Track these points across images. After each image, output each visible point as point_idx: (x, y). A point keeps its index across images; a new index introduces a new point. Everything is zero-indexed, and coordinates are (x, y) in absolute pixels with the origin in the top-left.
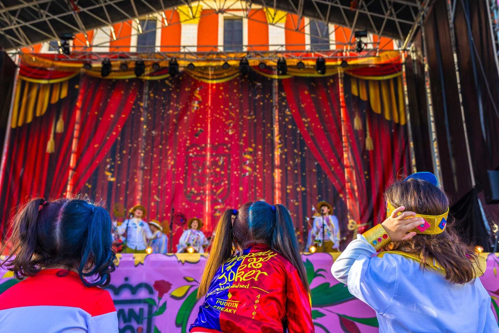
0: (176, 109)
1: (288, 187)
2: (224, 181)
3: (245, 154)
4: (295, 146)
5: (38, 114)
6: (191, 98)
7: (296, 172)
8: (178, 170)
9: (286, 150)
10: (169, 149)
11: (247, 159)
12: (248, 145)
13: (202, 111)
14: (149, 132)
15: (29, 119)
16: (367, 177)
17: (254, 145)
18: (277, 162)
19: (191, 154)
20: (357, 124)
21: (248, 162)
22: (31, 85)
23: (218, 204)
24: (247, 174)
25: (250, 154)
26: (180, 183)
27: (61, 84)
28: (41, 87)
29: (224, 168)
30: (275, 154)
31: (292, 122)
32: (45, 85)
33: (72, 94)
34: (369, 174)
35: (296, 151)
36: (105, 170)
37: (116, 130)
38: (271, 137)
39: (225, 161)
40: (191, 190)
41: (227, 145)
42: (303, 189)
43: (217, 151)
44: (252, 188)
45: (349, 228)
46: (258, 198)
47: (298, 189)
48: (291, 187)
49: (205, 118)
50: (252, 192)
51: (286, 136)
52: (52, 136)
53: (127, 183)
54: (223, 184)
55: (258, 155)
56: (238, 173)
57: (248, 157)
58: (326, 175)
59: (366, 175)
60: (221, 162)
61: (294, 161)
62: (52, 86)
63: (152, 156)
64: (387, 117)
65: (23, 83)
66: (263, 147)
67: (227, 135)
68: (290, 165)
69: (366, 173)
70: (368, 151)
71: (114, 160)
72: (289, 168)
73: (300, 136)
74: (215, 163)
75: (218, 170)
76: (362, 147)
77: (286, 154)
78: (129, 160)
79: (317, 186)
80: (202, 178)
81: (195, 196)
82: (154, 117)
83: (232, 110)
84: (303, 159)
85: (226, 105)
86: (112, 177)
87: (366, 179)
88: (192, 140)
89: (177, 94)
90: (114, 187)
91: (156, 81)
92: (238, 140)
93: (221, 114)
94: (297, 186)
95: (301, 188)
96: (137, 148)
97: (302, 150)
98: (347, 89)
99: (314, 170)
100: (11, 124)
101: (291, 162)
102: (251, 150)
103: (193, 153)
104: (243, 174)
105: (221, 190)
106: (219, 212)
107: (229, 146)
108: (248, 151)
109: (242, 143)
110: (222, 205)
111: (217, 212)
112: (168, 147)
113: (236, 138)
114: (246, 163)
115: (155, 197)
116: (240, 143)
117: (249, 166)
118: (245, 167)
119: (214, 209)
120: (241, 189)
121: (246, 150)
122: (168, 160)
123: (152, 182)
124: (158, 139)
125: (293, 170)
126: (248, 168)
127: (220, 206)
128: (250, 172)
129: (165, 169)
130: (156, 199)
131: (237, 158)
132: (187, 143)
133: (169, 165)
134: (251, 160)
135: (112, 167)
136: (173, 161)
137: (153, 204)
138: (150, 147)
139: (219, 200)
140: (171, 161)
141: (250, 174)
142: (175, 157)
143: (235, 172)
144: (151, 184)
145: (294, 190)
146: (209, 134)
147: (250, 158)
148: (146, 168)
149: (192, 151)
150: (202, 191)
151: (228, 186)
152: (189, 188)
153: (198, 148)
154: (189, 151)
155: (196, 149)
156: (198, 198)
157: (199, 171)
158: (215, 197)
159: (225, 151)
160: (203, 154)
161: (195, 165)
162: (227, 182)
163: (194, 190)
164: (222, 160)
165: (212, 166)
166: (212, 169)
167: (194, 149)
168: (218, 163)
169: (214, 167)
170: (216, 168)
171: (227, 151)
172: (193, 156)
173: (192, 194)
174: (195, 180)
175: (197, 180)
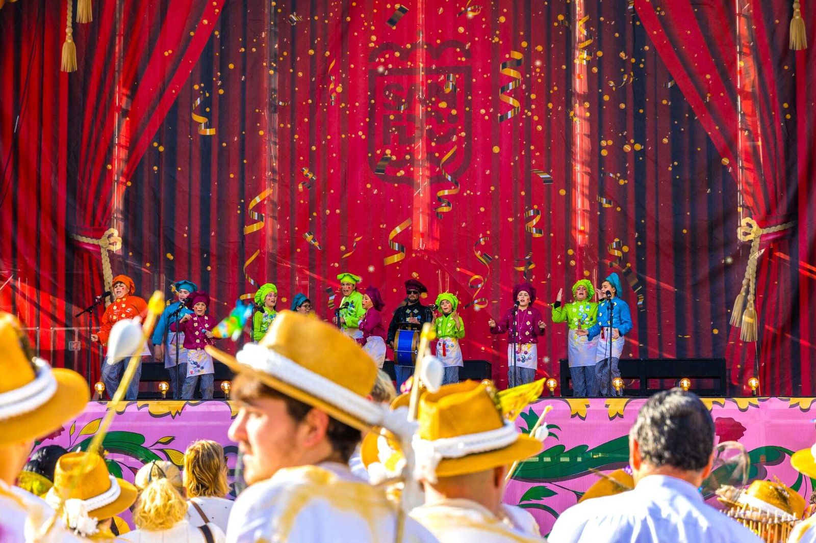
1: (604, 143)
3: (504, 67)
4: (621, 45)
7: (623, 106)
8: (352, 104)
9: (600, 54)
10: (330, 59)
11: (511, 79)
12: (510, 44)
16: (788, 116)
17: (524, 44)
18: (580, 85)
19: (381, 69)
21: (511, 86)
24: (510, 114)
25: (517, 65)
26: (357, 137)
29: (456, 100)
30: (574, 64)
34: (793, 109)
35: (622, 54)
36: (191, 111)
37: (210, 15)
38: (567, 24)
39: (458, 83)
40: (383, 153)
41: (462, 47)
42: (638, 147)
44: (522, 147)
45: (741, 237)
46: (535, 171)
47: (627, 148)
48: (610, 142)
50: (521, 157)
51: (602, 19)
52: (69, 31)
53: (243, 139)
54: (454, 138)
55: (535, 67)
56: (487, 113)
57: (512, 73)
58: (691, 112)
59: (786, 111)
60: (449, 89)
61: (618, 82)
63: (295, 74)
66: (547, 49)
67: (464, 21)
68: (609, 91)
69: (786, 105)
70: (794, 51)
71: (210, 86)
72: (606, 98)
73: (634, 20)
74: (435, 90)
75: (443, 105)
76: (780, 42)
77: (599, 63)
78: (244, 83)
79: (672, 139)
80: (407, 124)
81: (393, 168)
84: (639, 74)
86: (208, 126)
87: (786, 121)
88: (381, 32)
90: (215, 150)
92: (489, 32)
94: (625, 141)
95: (632, 145)
96: (259, 58)
97: (637, 53)
99: (665, 102)
101: (612, 84)
102: (517, 55)
103: (385, 65)
104: (499, 115)
105: (450, 154)
106: (448, 205)
107: (468, 46)
108: (510, 59)
109: (497, 39)
110: (453, 187)
111: (443, 205)
112: (328, 53)
113: (484, 26)
114: (508, 89)
115: (306, 171)
116: (493, 39)
117: (513, 95)
118: (504, 98)
119: (437, 199)
120: (496, 149)
121: (507, 56)
122: (330, 82)
123: (296, 136)
124: (306, 32)
125: (615, 101)
126: (511, 101)
127: (450, 190)
128: (516, 109)
129: (324, 104)
130: (307, 175)
131: (485, 76)
132: (371, 42)
133: (333, 96)
134: (517, 81)
135: (206, 102)
136: (340, 85)
137: (301, 187)
138: (288, 53)
139: (447, 177)
140: (336, 86)
141: (516, 114)
142: (344, 76)
143: (483, 111)
144: (295, 140)
145: (617, 149)
146: (421, 17)
147: (515, 77)
148: (281, 103)
149: (382, 60)
150: (408, 157)
151: (465, 145)
152: (378, 150)
153: (397, 54)
154: (377, 60)
155: (392, 55)
156: (399, 172)
157: (399, 109)
158: (438, 169)
159: (459, 59)
160: (409, 67)
161: (392, 95)
162: (463, 134)
163: (391, 154)
164: (452, 82)
165: (428, 97)
166: (430, 104)
167: (387, 56)
168: (443, 90)
169: (433, 99)
170: (438, 101)
171: (464, 59)
172: (386, 73)
173: (386, 163)
174: (392, 130)
175: (396, 131)
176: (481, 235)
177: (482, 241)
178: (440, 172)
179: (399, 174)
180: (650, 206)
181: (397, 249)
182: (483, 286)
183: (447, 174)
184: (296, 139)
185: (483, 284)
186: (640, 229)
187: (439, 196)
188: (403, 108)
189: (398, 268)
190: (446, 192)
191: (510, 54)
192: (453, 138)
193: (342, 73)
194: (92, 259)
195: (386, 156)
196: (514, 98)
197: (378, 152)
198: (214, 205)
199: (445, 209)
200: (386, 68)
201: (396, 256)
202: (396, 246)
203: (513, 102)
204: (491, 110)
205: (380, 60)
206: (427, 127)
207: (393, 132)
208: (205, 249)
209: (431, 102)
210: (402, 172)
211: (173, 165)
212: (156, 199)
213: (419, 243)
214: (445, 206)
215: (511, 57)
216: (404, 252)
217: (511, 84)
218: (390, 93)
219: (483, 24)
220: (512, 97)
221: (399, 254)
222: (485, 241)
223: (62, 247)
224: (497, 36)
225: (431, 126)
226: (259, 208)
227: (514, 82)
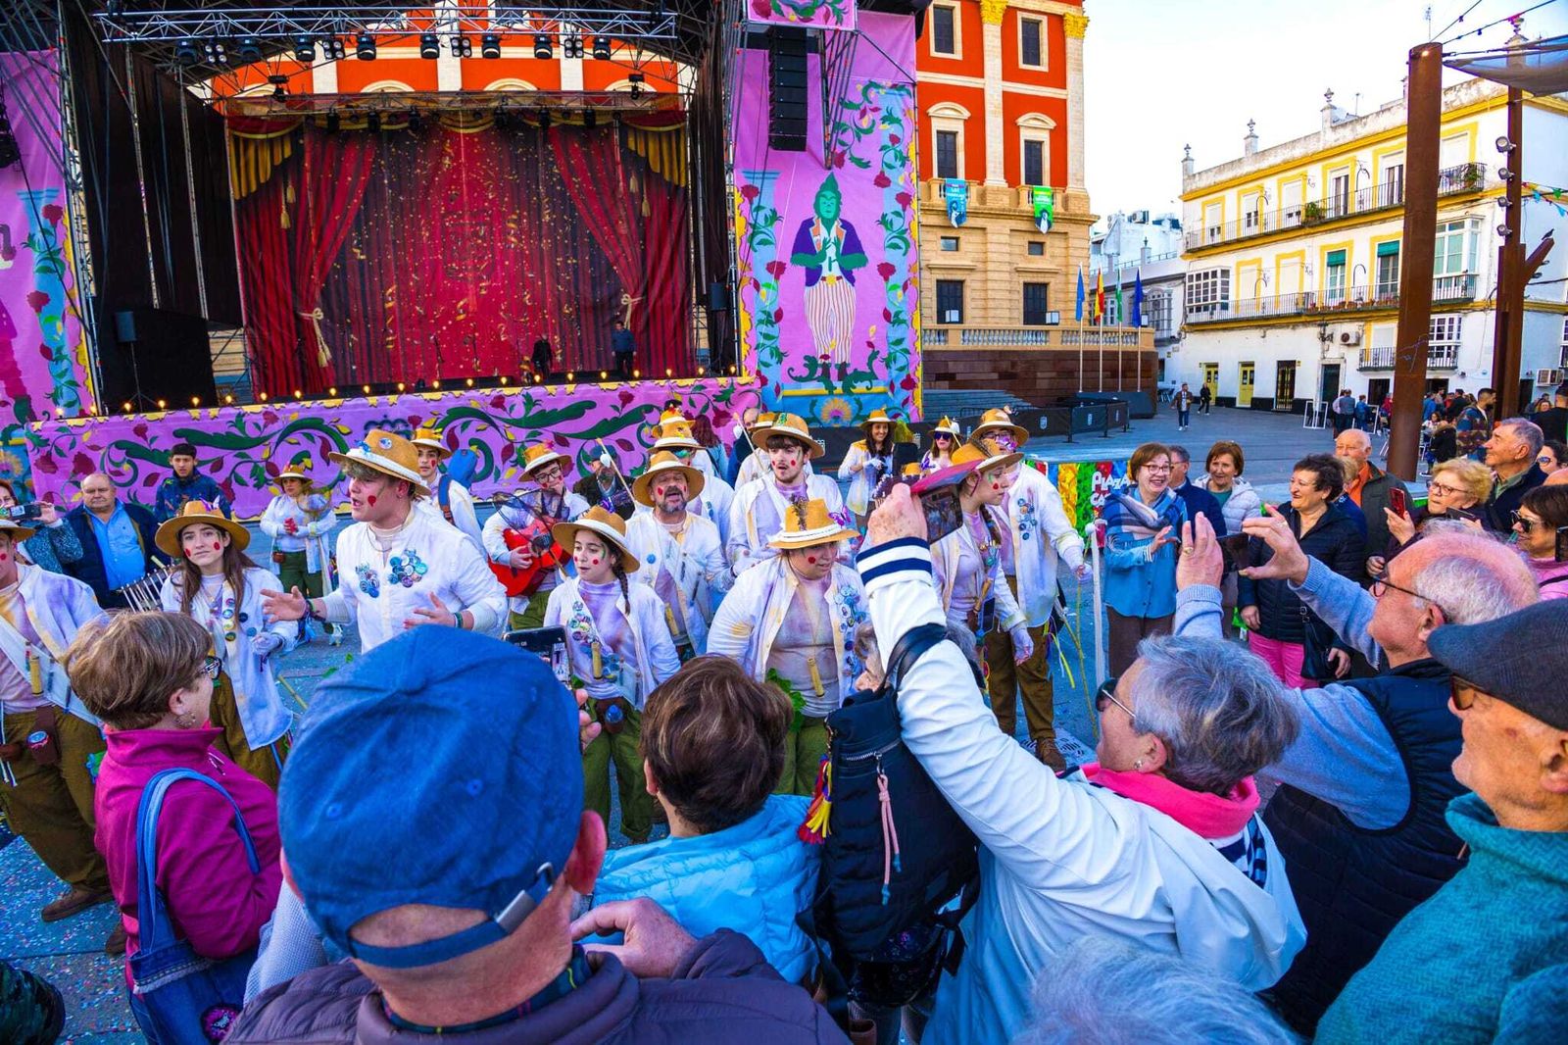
0: (423, 168)
1: (558, 259)
2: (487, 255)
3: (508, 222)
4: (564, 212)
5: (262, 181)
6: (442, 154)
7: (566, 241)
8: (435, 242)
9: (555, 216)
10: (421, 219)
11: (512, 229)
12: (511, 211)
13: (457, 170)
14: (395, 199)
15: (254, 188)
16: (642, 247)
17: (518, 212)
19: (447, 224)
20: (633, 185)
21: (512, 232)
22: (246, 141)
23: (483, 281)
24: (513, 246)
25: (514, 221)
26: (438, 258)
27: (282, 138)
28: (259, 144)
29: (486, 239)
30: (543, 222)
31: (561, 182)
32: (262, 140)
33: (297, 150)
34: (644, 243)
35: (565, 217)
36: (352, 246)
37: (357, 197)
38: (538, 202)
39: (486, 231)
40: (452, 266)
41: (487, 213)
42: (574, 261)
43: (478, 218)
44: (519, 261)
45: (623, 303)
47: (569, 262)
48: (561, 259)
49: (459, 178)
50: (520, 267)
51: (555, 199)
52: (284, 207)
53: (379, 261)
54: (486, 258)
55: (524, 223)
56: (502, 245)
58: (598, 245)
60: (482, 233)
61: (563, 228)
62: (271, 141)
63: (403, 227)
64: (667, 177)
65: (236, 140)
66: (529, 213)
67: (487, 199)
68: (559, 234)
69: (641, 242)
70: (644, 217)
71: (360, 234)
72: (559, 237)
73: (570, 200)
75: (480, 241)
76: (638, 213)
77: (554, 220)
78: (378, 232)
79: (590, 257)
80: (462, 251)
81: (456, 273)
82: (399, 177)
83: (491, 168)
84: (574, 227)
85: (484, 162)
86: (361, 254)
87: (642, 249)
88: (447, 206)
89: (424, 148)
90: (366, 267)
91: (396, 131)
92: (500, 205)
93: (478, 174)
94: (568, 258)
95: (572, 260)
96: (385, 219)
97: (572, 216)
98: (624, 143)
99: (586, 240)
100: (234, 194)
101: (561, 231)
102: (514, 217)
103: (450, 221)
104: (507, 246)
105: (484, 265)
106: (485, 290)
107: (490, 212)
109: (504, 209)
110: (487, 282)
111: (482, 290)
112: (420, 216)
113: (497, 203)
116: (502, 209)
118: (509, 238)
120: (507, 263)
121: (510, 217)
122: (422, 231)
123: (407, 258)
124: (408, 205)
125: (562, 240)
126: (513, 239)
127: (485, 283)
128: (516, 243)
129: (420, 242)
131: (499, 227)
132: (442, 210)
135: (359, 242)
136: (428, 232)
137: (412, 284)
138: (399, 216)
139: (483, 277)
140: (425, 232)
143: (499, 244)
145: (564, 262)
146: (466, 198)
147: (514, 227)
150: (463, 267)
151: (492, 261)
152: (449, 264)
153: (455, 216)
154: (445, 219)
155: (453, 217)
157: (458, 243)
159: (486, 218)
160: (461, 223)
162: (490, 255)
163: (455, 266)
164: (483, 230)
167: (450, 217)
168: (479, 234)
171: (488, 219)
172: (450, 226)
173: (453, 271)
176: (502, 305)
180: (581, 288)
183: (483, 275)
184: (407, 260)
186: (577, 300)
187: (480, 286)
188: (460, 243)
190: (483, 284)
193: (428, 226)
194: (309, 324)
198: (368, 293)
199: (483, 292)
200: (450, 223)
204: (504, 244)
205: (447, 219)
206: (473, 252)
207: (456, 255)
208: (366, 317)
210: (461, 275)
211: (345, 275)
212: (338, 291)
213: (471, 308)
215: (512, 218)
218: (453, 236)
220: (513, 237)
223: (292, 318)
224: (504, 207)
226: (391, 294)
227: (514, 230)
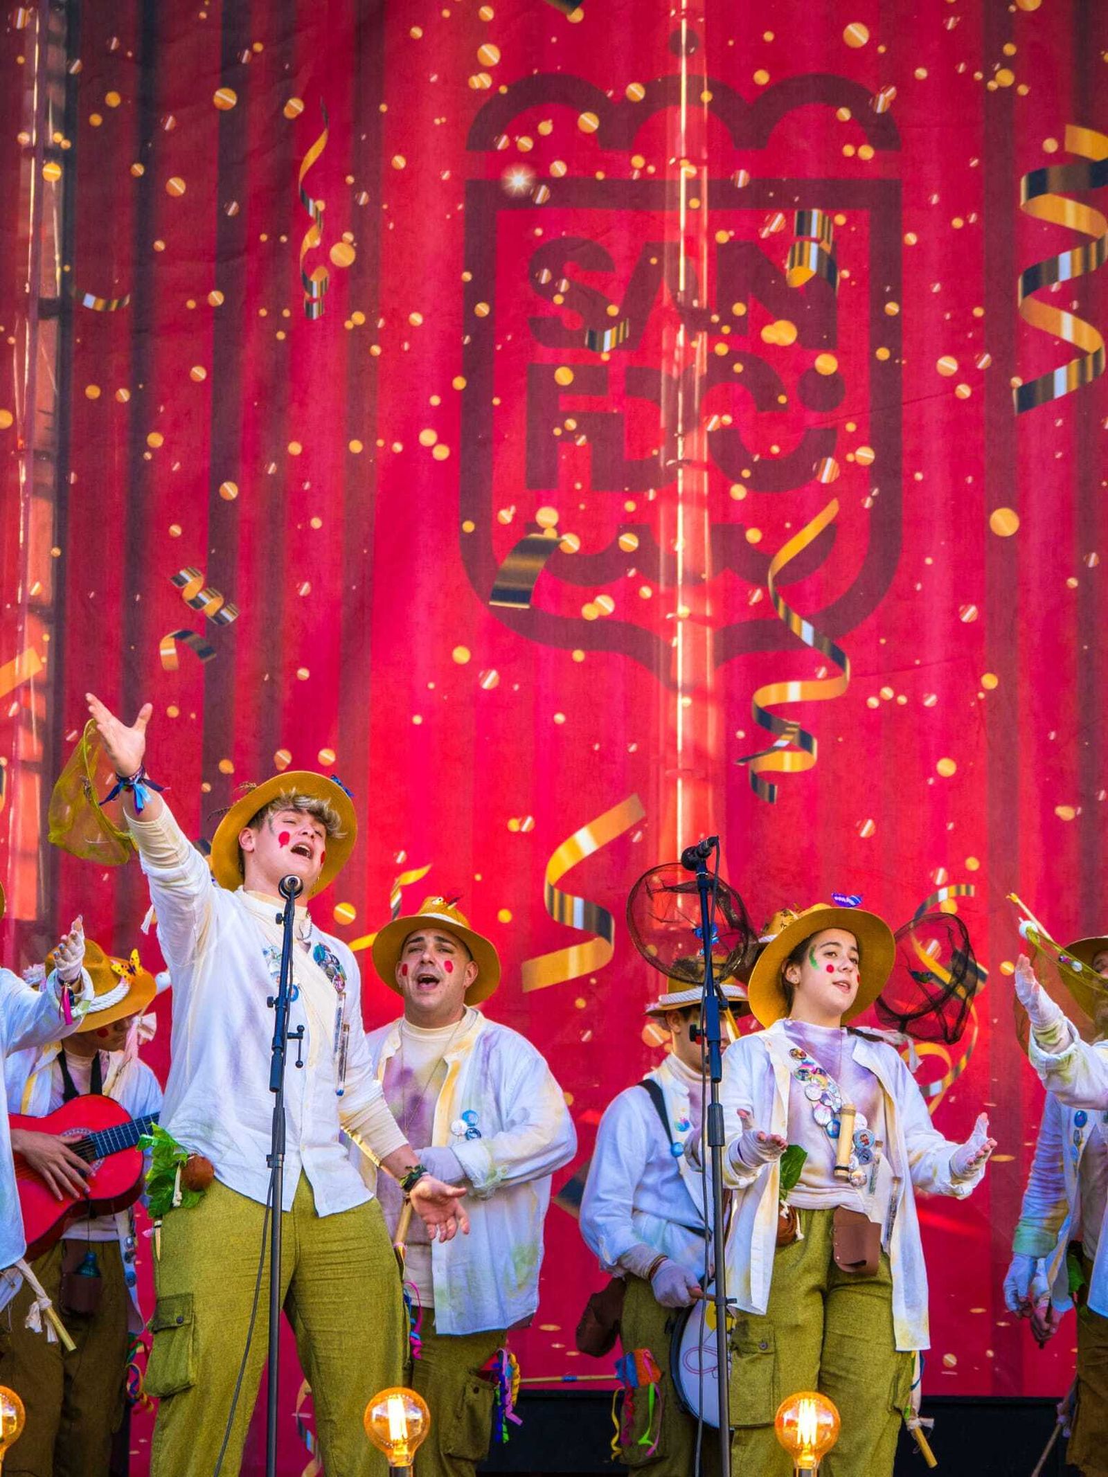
2: (842, 447)
3: (1038, 188)
8: (397, 318)
10: (304, 130)
11: (1065, 239)
12: (1060, 97)
19: (518, 180)
21: (1067, 265)
23: (791, 662)
24: (1062, 381)
25: (1091, 183)
26: (416, 451)
29: (836, 313)
40: (526, 522)
41: (861, 104)
43: (768, 151)
54: (828, 471)
56: (967, 372)
57: (1072, 214)
60: (803, 270)
63: (152, 184)
75: (781, 333)
88: (520, 32)
92: (973, 47)
102: (1091, 144)
103: (537, 162)
104: (1017, 382)
105: (810, 533)
106: (805, 744)
107: (883, 100)
108: (1061, 156)
109: (1005, 78)
110: (822, 672)
111: (782, 743)
112: (295, 106)
113: (951, 24)
114: (1054, 277)
115: (192, 585)
116: (990, 75)
117: (1075, 305)
118: (1037, 313)
119: (754, 715)
120: (1004, 522)
121: (1050, 145)
122: (305, 223)
123: (156, 440)
124: (203, 15)
126: (1068, 327)
127: (809, 684)
128: (1090, 359)
129: (275, 313)
130: (197, 603)
131: (958, 223)
132: (478, 68)
133: (318, 280)
134: (1094, 246)
136: (348, 236)
137: (173, 651)
138: (124, 98)
139: (795, 630)
140: (330, 238)
141: (1090, 378)
142: (364, 198)
143: (948, 365)
144: (148, 456)
147: (1084, 228)
148: (90, 301)
149: (526, 143)
150: (629, 541)
151: (874, 498)
152: (505, 506)
153: (589, 122)
154: (503, 143)
155: (566, 124)
156: (591, 600)
157: (595, 342)
158: (757, 596)
159: (848, 150)
160: (636, 175)
161: (564, 285)
162: (865, 455)
163: (560, 528)
164: (817, 241)
165: (720, 301)
166: (726, 330)
167: (546, 128)
168: (781, 273)
169: (739, 309)
170: (761, 318)
171: (867, 152)
172: (542, 195)
173: (535, 565)
174: (563, 427)
175: (579, 431)
176: (941, 875)
177: (946, 900)
178: (767, 606)
179: (590, 612)
181: (578, 924)
182: (951, 1091)
183: (795, 618)
184: (151, 450)
185: (949, 1079)
187: (762, 704)
188: (609, 339)
189: (581, 1003)
190: (794, 691)
191: (1061, 140)
192: (820, 468)
193: (357, 188)
195: (534, 535)
196: (1079, 314)
197: (506, 516)
199: (787, 761)
200: (542, 176)
201: (573, 951)
202: (576, 912)
203: (1076, 331)
204: (984, 362)
205: (513, 145)
206: (713, 423)
207: (569, 436)
209: (728, 318)
210: (605, 605)
214: (789, 748)
215: (1068, 147)
216: (608, 938)
217: (1065, 259)
218: (556, 278)
219: (948, 17)
220: (1070, 311)
221: (588, 947)
222: (958, 899)
224: (1008, 63)
225: (727, 419)
227: (1078, 251)
